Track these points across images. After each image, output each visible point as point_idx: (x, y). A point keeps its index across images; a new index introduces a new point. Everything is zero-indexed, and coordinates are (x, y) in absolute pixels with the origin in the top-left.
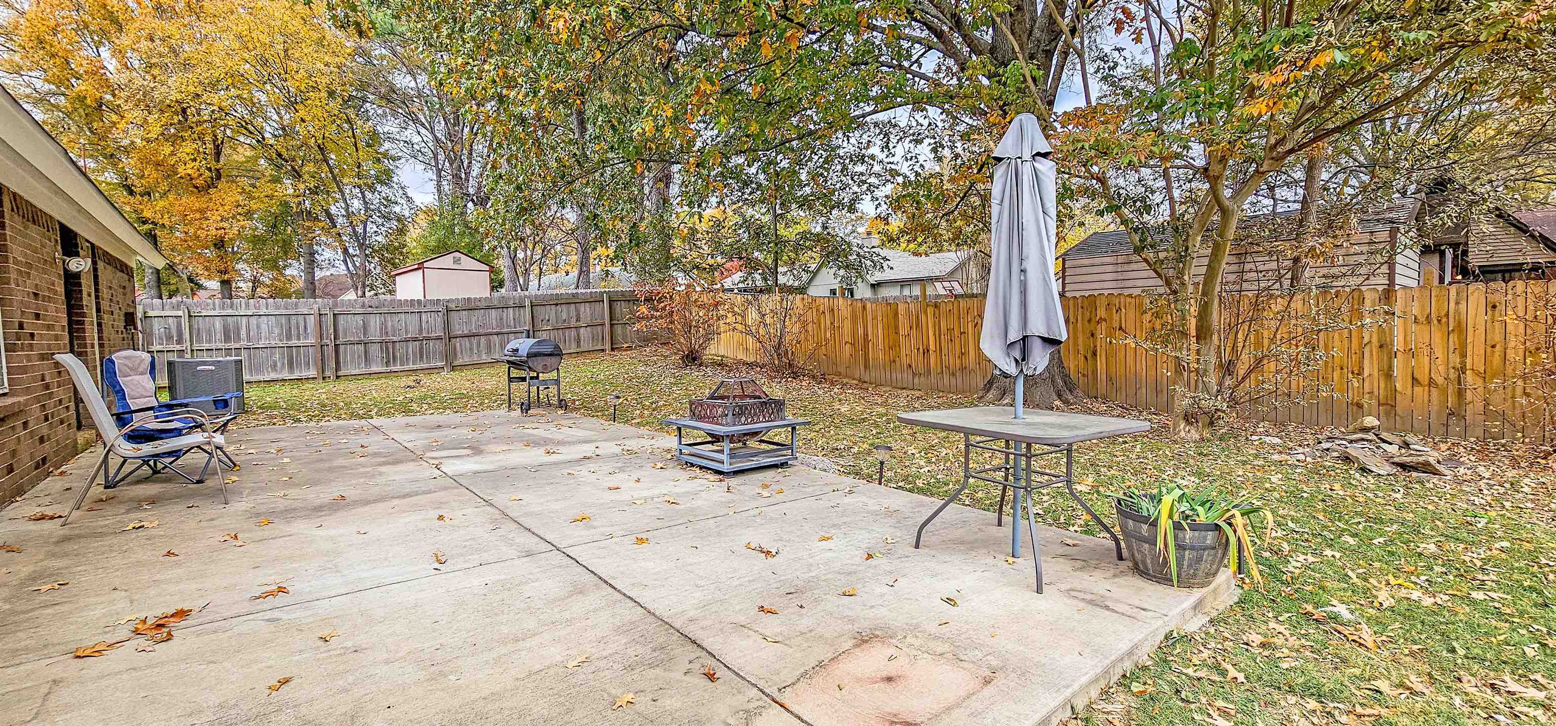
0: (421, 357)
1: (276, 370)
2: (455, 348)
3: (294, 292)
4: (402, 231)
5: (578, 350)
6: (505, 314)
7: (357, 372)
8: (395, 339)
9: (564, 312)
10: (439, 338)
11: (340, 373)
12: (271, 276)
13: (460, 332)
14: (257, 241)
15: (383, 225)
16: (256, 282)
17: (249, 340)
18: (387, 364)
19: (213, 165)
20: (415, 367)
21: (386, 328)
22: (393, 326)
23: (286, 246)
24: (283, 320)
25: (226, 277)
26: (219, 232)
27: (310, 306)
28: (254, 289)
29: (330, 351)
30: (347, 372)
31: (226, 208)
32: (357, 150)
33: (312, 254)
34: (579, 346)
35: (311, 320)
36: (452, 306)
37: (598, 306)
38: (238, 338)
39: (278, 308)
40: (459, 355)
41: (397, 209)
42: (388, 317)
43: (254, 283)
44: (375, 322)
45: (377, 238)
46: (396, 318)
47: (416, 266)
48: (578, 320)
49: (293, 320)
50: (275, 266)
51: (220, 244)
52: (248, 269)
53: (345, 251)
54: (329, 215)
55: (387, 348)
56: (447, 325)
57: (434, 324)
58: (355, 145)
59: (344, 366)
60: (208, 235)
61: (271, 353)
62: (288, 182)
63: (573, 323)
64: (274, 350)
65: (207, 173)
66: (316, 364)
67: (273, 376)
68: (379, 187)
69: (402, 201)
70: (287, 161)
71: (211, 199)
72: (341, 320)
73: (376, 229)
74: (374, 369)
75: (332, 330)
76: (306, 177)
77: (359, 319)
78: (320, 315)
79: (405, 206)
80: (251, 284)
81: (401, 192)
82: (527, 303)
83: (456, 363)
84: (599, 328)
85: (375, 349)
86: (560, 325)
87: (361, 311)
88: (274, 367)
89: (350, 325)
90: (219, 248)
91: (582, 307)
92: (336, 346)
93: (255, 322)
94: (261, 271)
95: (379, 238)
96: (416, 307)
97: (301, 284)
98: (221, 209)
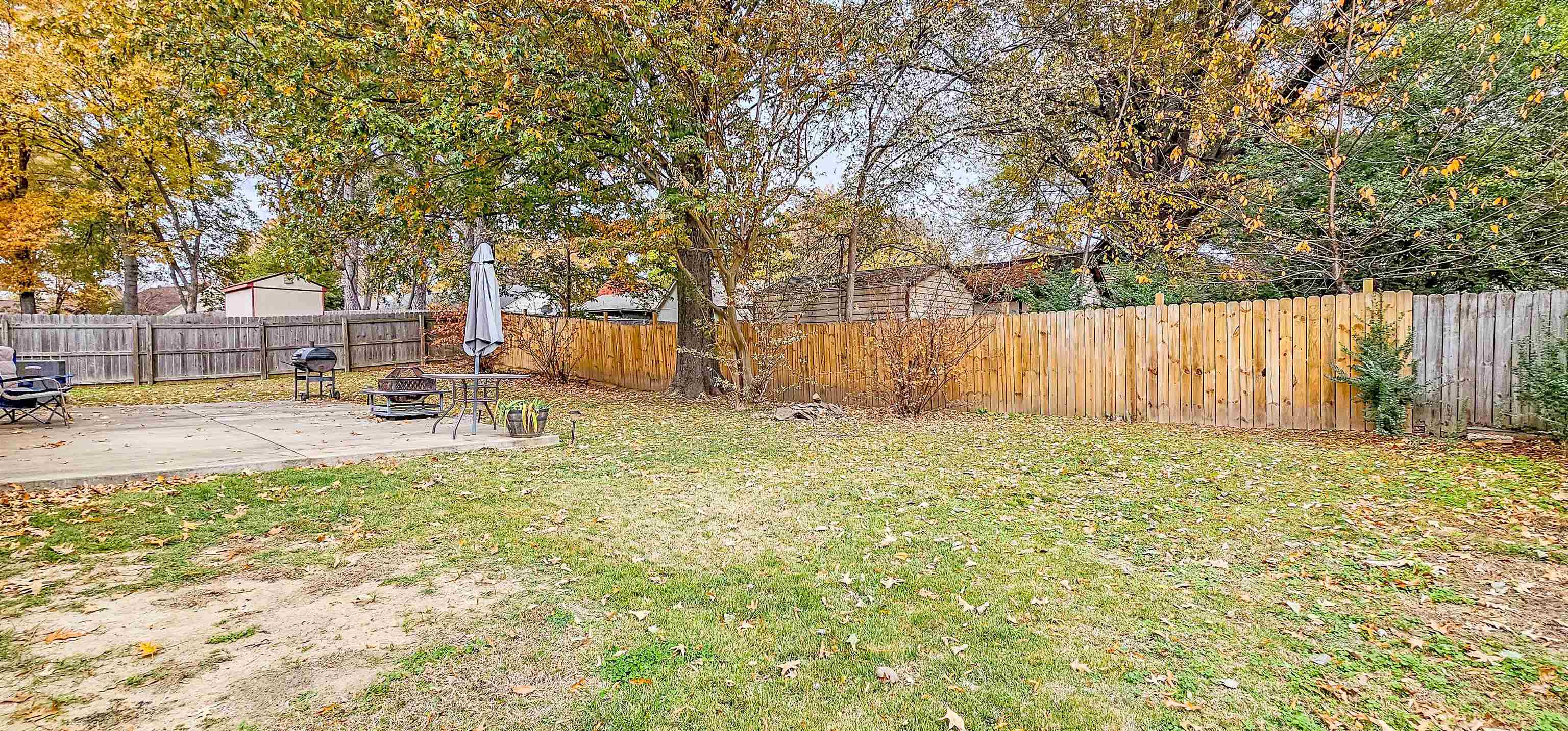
0: (238, 366)
1: (93, 376)
2: (272, 360)
3: (111, 305)
4: (242, 246)
5: (394, 362)
6: (322, 331)
7: (174, 378)
8: (212, 350)
9: (380, 330)
10: (256, 351)
11: (156, 379)
12: (82, 287)
13: (277, 346)
14: (67, 250)
15: (221, 238)
16: (62, 295)
17: (67, 350)
18: (205, 372)
19: (18, 173)
20: (232, 375)
21: (204, 339)
22: (211, 340)
23: (104, 258)
24: (102, 332)
25: (29, 289)
26: (24, 243)
27: (128, 321)
28: (60, 300)
29: (147, 360)
30: (164, 378)
31: (34, 219)
32: (190, 165)
33: (135, 266)
34: (394, 359)
35: (130, 334)
36: (270, 323)
37: (414, 324)
38: (56, 348)
39: (96, 322)
40: (275, 365)
41: (238, 222)
42: (206, 331)
43: (60, 294)
44: (193, 337)
45: (213, 251)
46: (213, 333)
47: (245, 286)
48: (394, 336)
49: (112, 333)
50: (88, 277)
51: (23, 255)
52: (53, 278)
53: (174, 265)
54: (155, 227)
55: (204, 358)
56: (264, 339)
57: (252, 338)
58: (189, 160)
59: (162, 371)
60: (10, 246)
61: (89, 361)
62: (108, 193)
63: (389, 339)
64: (91, 358)
65: (13, 183)
66: (133, 372)
67: (89, 380)
68: (216, 199)
69: (244, 215)
70: (108, 173)
71: (15, 208)
72: (160, 334)
73: (212, 242)
74: (190, 376)
75: (150, 342)
76: (129, 189)
77: (177, 332)
78: (139, 329)
79: (246, 220)
80: (56, 296)
81: (242, 205)
82: (344, 321)
83: (272, 372)
84: (415, 344)
85: (192, 359)
86: (375, 341)
87: (181, 325)
88: (91, 373)
89: (168, 338)
90: (22, 259)
91: (398, 326)
92: (154, 357)
93: (73, 334)
94: (70, 281)
95: (216, 252)
96: (237, 323)
97: (120, 296)
98: (27, 219)
